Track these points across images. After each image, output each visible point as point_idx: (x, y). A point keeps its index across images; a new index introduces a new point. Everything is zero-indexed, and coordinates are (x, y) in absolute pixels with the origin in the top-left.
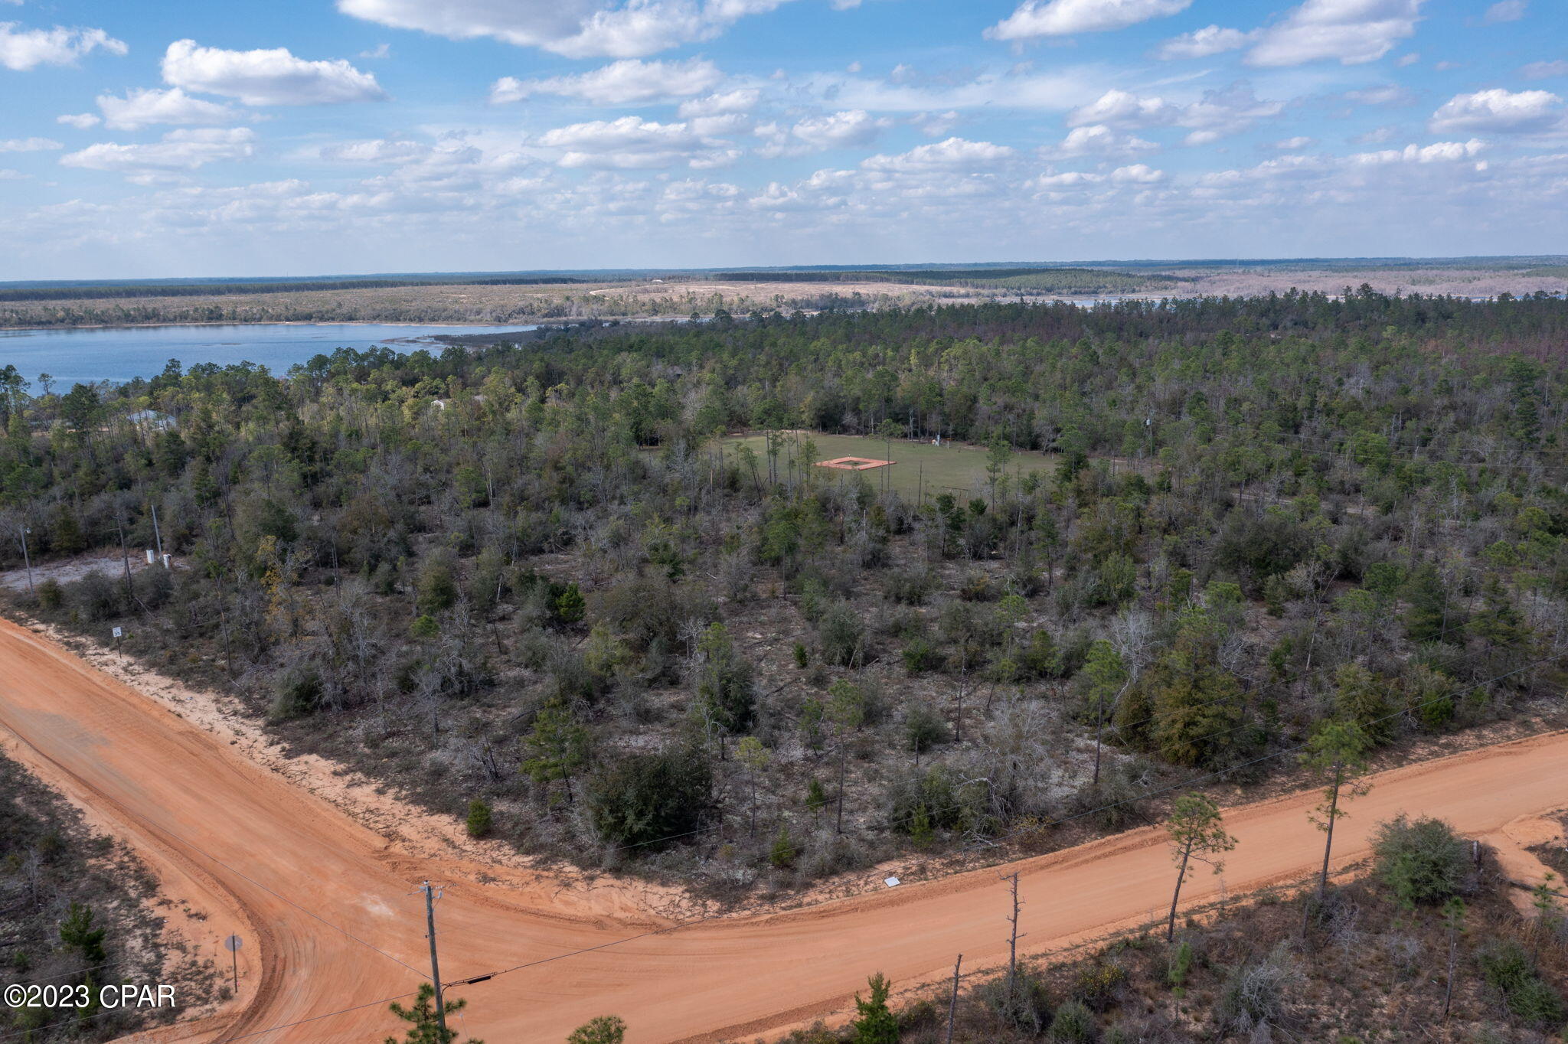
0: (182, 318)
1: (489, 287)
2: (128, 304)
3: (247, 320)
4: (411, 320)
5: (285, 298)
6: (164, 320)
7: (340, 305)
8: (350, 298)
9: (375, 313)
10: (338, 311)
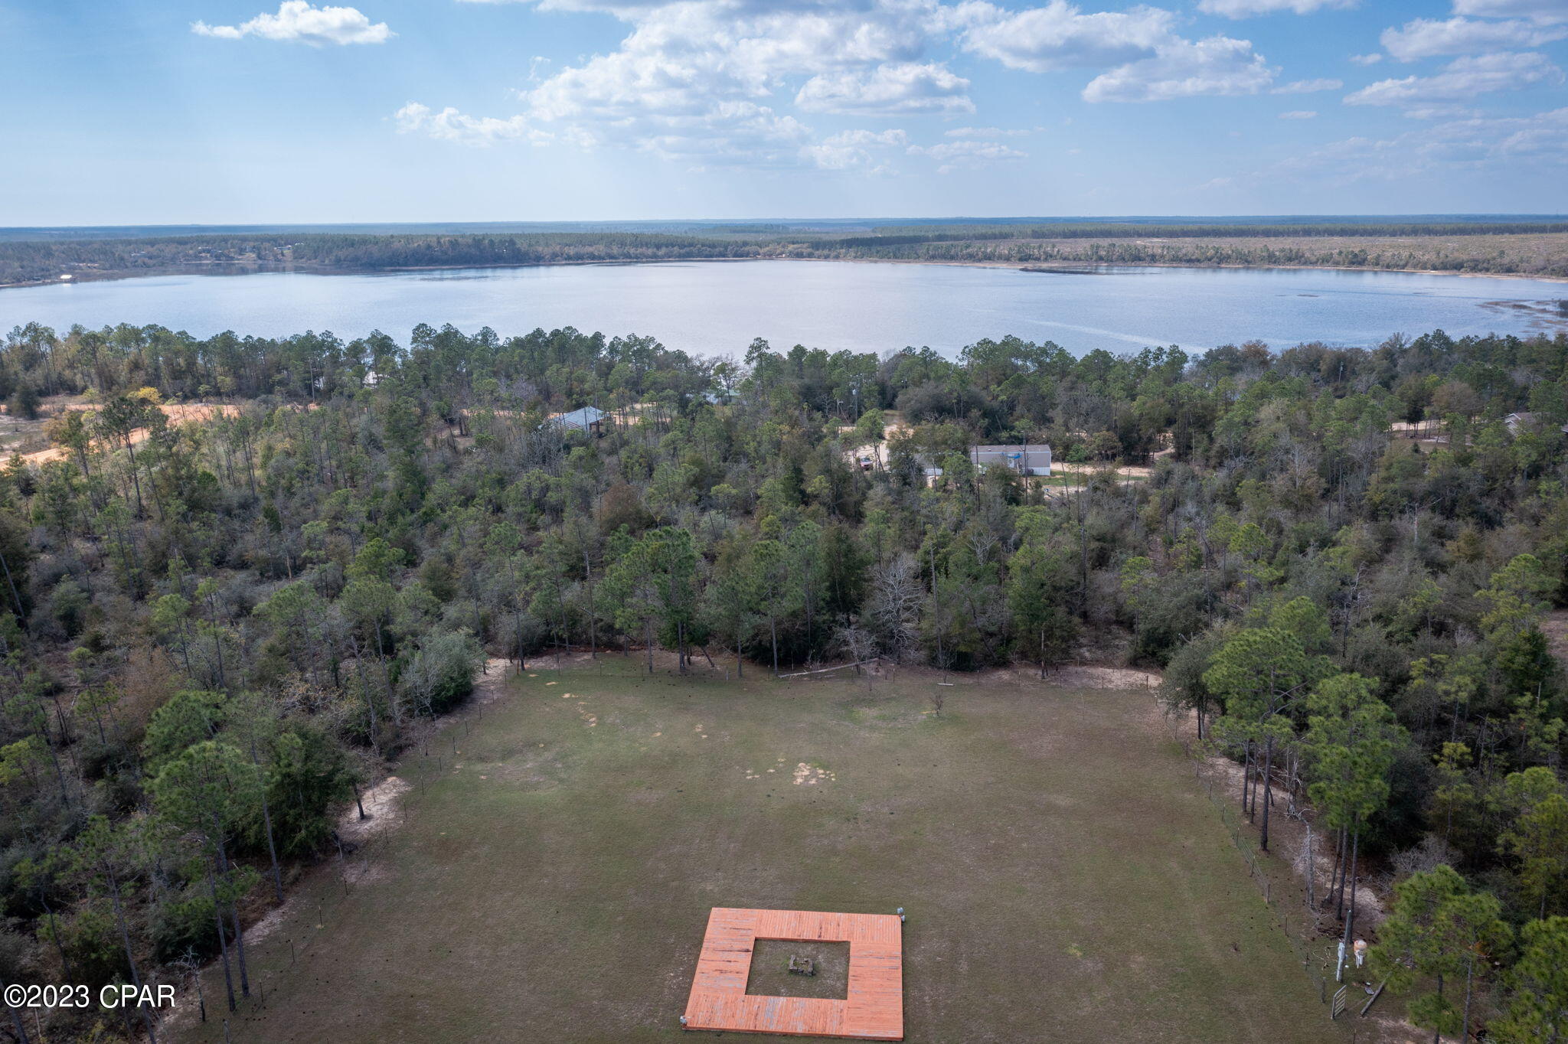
2: (1275, 244)
3: (1390, 267)
7: (1501, 252)
10: (1497, 261)
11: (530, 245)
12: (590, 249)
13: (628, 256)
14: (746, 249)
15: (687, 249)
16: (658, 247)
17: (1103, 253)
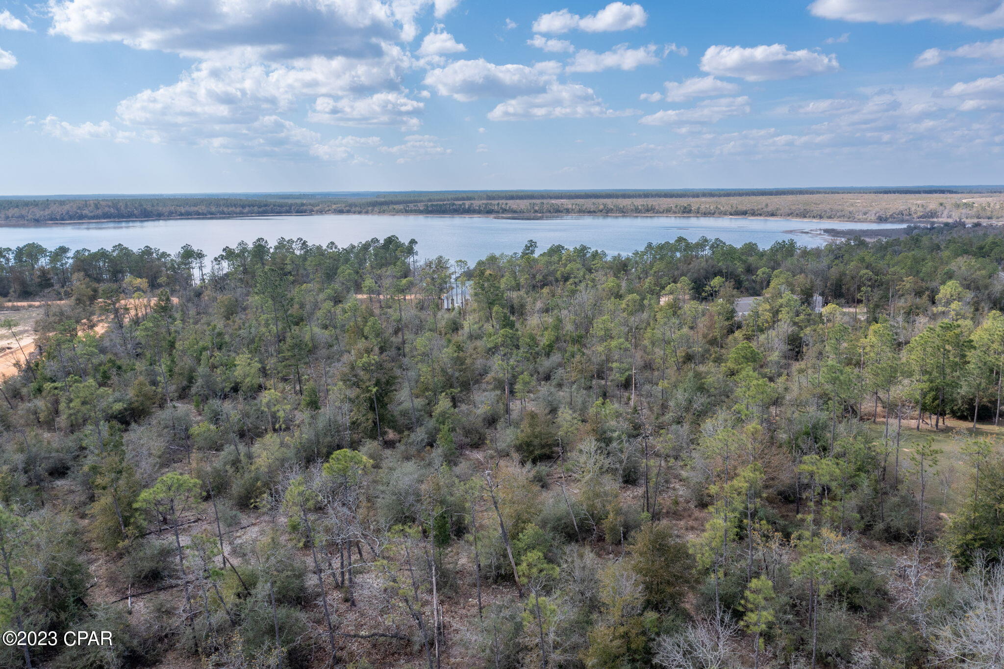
0: (668, 211)
1: (881, 195)
2: (639, 202)
3: (707, 214)
4: (814, 217)
5: (734, 200)
6: (657, 213)
7: (767, 205)
8: (774, 202)
9: (790, 212)
10: (765, 210)
11: (153, 206)
12: (196, 209)
13: (223, 213)
14: (305, 207)
15: (264, 208)
16: (243, 207)
17: (537, 208)
